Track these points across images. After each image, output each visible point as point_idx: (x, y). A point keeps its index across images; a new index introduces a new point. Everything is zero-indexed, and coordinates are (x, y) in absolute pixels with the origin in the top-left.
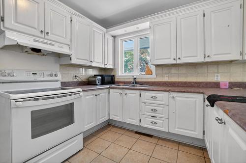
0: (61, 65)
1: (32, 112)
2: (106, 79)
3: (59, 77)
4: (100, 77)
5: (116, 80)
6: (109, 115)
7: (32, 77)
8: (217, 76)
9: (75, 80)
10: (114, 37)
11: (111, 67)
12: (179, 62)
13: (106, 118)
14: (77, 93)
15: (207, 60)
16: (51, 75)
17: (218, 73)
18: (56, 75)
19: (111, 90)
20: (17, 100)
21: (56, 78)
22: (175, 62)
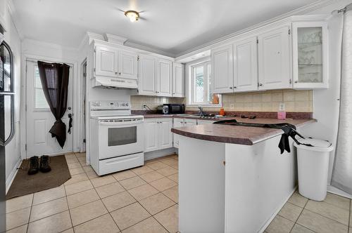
0: (131, 96)
1: (109, 129)
2: (173, 108)
3: (130, 107)
4: (167, 107)
5: (186, 109)
6: (173, 143)
7: (110, 107)
8: (282, 106)
9: (144, 109)
10: (184, 64)
11: (181, 96)
12: (236, 91)
13: (170, 146)
14: (139, 119)
15: (261, 88)
16: (123, 105)
17: (283, 102)
18: (127, 105)
19: (175, 119)
20: (101, 120)
21: (126, 107)
22: (231, 91)
